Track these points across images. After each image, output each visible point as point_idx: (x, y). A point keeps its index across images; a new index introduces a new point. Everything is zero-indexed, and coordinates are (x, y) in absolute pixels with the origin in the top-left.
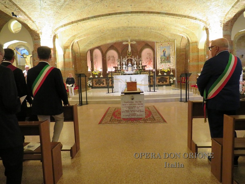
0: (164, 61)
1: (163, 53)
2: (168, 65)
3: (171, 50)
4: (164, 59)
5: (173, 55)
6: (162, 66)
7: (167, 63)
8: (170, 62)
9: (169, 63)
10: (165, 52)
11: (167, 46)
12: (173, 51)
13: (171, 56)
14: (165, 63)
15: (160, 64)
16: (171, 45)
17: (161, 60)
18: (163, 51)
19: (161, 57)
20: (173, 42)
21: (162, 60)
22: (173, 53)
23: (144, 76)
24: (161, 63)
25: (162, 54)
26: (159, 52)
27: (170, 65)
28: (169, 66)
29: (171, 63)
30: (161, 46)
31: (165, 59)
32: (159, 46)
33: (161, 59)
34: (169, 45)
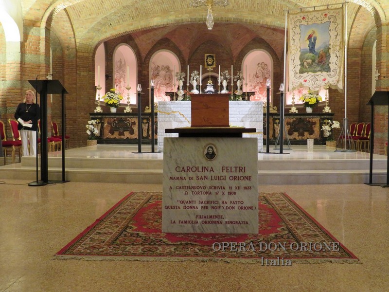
0: (310, 65)
1: (308, 42)
2: (324, 78)
3: (333, 34)
4: (310, 61)
5: (338, 48)
6: (305, 81)
7: (320, 73)
8: (328, 69)
9: (324, 73)
10: (315, 39)
11: (319, 22)
12: (339, 37)
13: (331, 51)
14: (315, 72)
15: (298, 75)
16: (332, 20)
17: (302, 65)
18: (310, 37)
19: (301, 55)
20: (341, 10)
21: (305, 63)
22: (338, 44)
23: (250, 106)
24: (301, 72)
25: (306, 45)
26: (297, 40)
27: (328, 78)
28: (324, 80)
29: (332, 73)
30: (304, 22)
31: (313, 61)
32: (298, 24)
33: (302, 59)
34: (326, 19)
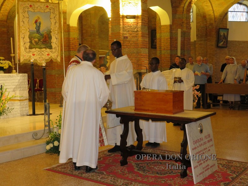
0: (37, 43)
1: (35, 26)
2: (47, 53)
3: (53, 21)
4: (36, 40)
5: (57, 32)
6: (34, 55)
7: (44, 49)
8: (50, 47)
9: (48, 50)
10: (40, 24)
11: (43, 11)
12: (57, 25)
13: (52, 34)
14: (41, 48)
15: (28, 50)
16: (52, 11)
17: (31, 42)
18: (36, 22)
19: (30, 35)
20: (57, 5)
21: (33, 42)
22: (57, 29)
24: (31, 48)
25: (33, 27)
26: (26, 23)
27: (51, 54)
28: (48, 55)
29: (53, 50)
30: (31, 9)
31: (39, 40)
32: (26, 10)
33: (31, 38)
34: (48, 10)
